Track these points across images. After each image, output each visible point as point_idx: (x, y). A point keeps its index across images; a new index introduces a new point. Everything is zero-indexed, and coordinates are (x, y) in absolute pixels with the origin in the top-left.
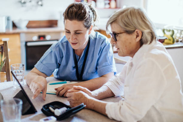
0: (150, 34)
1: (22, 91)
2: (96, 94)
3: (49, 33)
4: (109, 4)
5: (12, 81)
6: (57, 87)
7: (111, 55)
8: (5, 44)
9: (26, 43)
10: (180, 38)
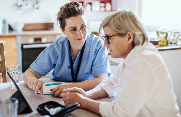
0: (142, 36)
1: (18, 91)
2: (90, 94)
3: (45, 36)
4: (104, 7)
5: (9, 82)
6: (52, 88)
7: (106, 57)
8: (2, 46)
9: (22, 45)
10: (174, 41)
